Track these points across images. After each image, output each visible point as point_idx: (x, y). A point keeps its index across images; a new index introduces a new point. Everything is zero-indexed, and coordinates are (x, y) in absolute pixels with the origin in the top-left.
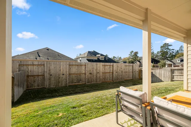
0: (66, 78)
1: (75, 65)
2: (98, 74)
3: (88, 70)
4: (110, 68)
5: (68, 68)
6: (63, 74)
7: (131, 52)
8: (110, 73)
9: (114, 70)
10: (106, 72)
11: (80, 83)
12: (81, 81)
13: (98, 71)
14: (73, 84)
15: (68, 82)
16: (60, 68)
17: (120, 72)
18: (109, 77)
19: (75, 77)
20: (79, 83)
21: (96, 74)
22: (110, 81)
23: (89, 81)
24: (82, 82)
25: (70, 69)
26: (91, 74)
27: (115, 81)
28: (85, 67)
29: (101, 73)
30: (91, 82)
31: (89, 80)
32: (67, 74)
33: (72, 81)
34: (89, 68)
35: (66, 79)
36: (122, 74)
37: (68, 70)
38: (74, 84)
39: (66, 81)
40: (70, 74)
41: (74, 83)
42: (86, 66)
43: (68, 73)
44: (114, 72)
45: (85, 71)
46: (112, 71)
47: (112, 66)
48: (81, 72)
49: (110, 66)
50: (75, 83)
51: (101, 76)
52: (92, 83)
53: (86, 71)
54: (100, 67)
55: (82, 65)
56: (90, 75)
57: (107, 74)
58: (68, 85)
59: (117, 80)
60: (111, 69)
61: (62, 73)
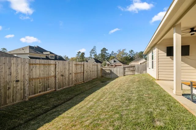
0: (24, 87)
1: (39, 64)
2: (71, 75)
3: (59, 71)
4: (81, 67)
5: (27, 69)
6: (17, 81)
7: (78, 53)
8: (81, 73)
9: (85, 69)
10: (78, 72)
11: (48, 91)
12: (49, 87)
13: (71, 72)
14: (36, 95)
15: (27, 93)
16: (11, 70)
17: (89, 71)
18: (80, 77)
19: (40, 83)
20: (46, 91)
21: (69, 76)
22: (82, 82)
23: (60, 86)
24: (50, 89)
25: (31, 70)
26: (62, 75)
27: (85, 82)
28: (54, 67)
29: (74, 74)
30: (63, 87)
31: (60, 84)
32: (25, 80)
33: (35, 89)
34: (60, 68)
35: (24, 89)
36: (91, 73)
37: (27, 73)
38: (39, 94)
39: (24, 92)
40: (30, 80)
41: (37, 93)
42: (57, 66)
43: (27, 78)
44: (85, 72)
45: (54, 73)
46: (82, 71)
47: (82, 66)
48: (49, 74)
49: (81, 65)
50: (40, 92)
51: (73, 77)
52: (65, 87)
53: (57, 73)
54: (73, 67)
55: (51, 64)
56: (61, 77)
57: (78, 74)
58: (27, 99)
59: (87, 80)
60: (82, 69)
61: (15, 79)
